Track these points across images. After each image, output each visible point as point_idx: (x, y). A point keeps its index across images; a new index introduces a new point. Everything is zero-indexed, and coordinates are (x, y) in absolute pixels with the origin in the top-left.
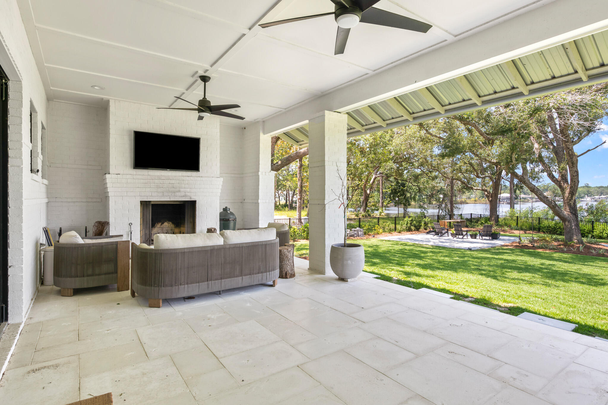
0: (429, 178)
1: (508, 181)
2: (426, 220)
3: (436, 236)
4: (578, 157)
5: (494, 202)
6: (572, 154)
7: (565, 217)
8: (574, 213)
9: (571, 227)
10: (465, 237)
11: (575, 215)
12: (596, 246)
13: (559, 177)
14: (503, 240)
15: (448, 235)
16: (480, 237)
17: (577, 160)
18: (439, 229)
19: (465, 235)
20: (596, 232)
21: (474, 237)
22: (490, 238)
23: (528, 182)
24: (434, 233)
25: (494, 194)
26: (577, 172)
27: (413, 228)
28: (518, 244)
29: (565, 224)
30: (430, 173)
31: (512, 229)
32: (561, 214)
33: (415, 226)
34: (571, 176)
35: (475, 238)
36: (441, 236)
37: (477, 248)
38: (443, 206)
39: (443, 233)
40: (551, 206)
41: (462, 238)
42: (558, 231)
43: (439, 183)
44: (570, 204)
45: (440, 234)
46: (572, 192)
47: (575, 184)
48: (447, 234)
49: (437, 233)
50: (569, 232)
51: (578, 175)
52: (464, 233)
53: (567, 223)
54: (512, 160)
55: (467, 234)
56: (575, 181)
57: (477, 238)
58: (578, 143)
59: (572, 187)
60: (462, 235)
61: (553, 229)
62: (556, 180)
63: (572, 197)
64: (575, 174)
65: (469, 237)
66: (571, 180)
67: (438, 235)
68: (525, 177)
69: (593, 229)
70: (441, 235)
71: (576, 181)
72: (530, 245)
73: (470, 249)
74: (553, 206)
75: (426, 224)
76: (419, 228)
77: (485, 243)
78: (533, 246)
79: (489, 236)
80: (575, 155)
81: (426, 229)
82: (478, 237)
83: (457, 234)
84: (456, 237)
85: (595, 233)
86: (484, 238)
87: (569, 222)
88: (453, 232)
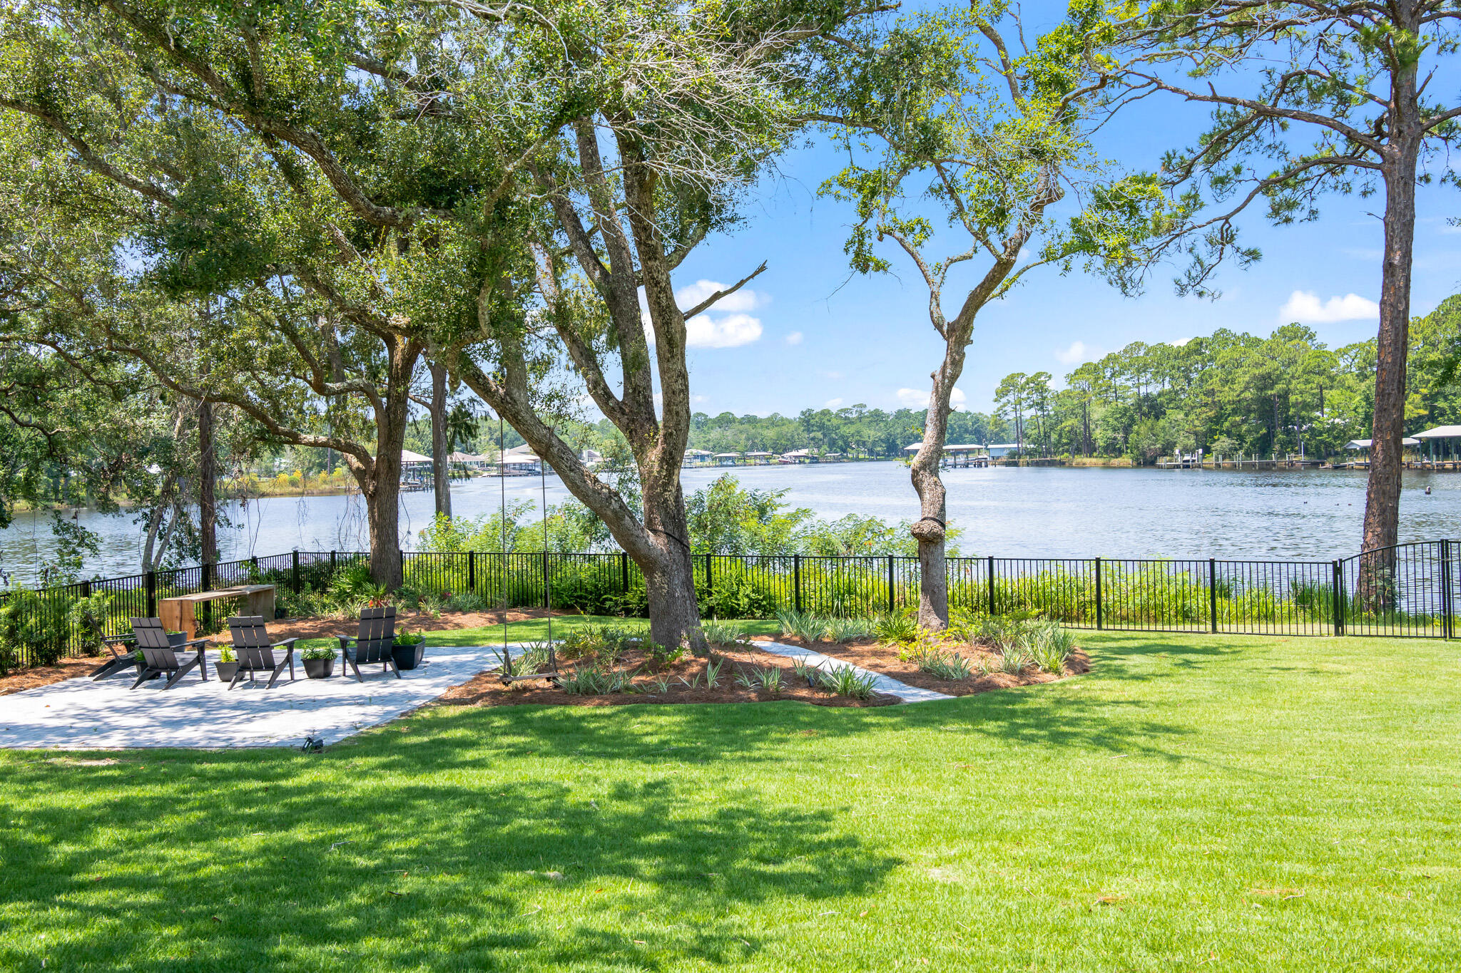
0: (96, 390)
1: (425, 404)
2: (92, 601)
3: (146, 683)
4: (686, 318)
5: (384, 498)
6: (668, 306)
7: (654, 553)
8: (676, 536)
9: (671, 594)
10: (285, 676)
11: (681, 543)
12: (745, 658)
13: (626, 394)
14: (438, 670)
15: (204, 671)
16: (348, 665)
17: (684, 331)
18: (157, 652)
19: (282, 667)
20: (719, 592)
21: (321, 670)
22: (389, 668)
23: (527, 417)
24: (134, 669)
25: (386, 464)
26: (683, 376)
27: (22, 653)
28: (500, 686)
29: (651, 582)
30: (99, 367)
31: (456, 609)
32: (641, 545)
33: (37, 646)
34: (665, 393)
35: (326, 675)
36: (171, 683)
37: (341, 736)
38: (169, 516)
39: (180, 664)
40: (609, 513)
41: (272, 683)
42: (606, 599)
43: (148, 413)
44: (666, 501)
45: (164, 674)
46: (671, 454)
47: (678, 424)
48: (198, 668)
49: (153, 668)
50: (666, 612)
51: (687, 387)
52: (279, 654)
53: (658, 578)
54: (476, 318)
55: (289, 660)
56: (677, 413)
57: (334, 673)
58: (679, 263)
59: (671, 434)
60: (270, 666)
61: (591, 593)
62: (617, 408)
63: (670, 475)
64: (678, 386)
65: (300, 673)
66: (668, 405)
67: (157, 676)
68: (516, 396)
69: (710, 586)
70: (169, 678)
71: (683, 413)
72: (542, 683)
73: (315, 747)
74: (614, 511)
75: (91, 625)
76: (60, 651)
77: (370, 701)
78: (556, 687)
79: (385, 659)
80: (677, 311)
81: (90, 651)
82: (337, 669)
83: (244, 668)
84: (241, 679)
85: (716, 596)
86: (363, 669)
87: (664, 573)
88: (227, 656)
